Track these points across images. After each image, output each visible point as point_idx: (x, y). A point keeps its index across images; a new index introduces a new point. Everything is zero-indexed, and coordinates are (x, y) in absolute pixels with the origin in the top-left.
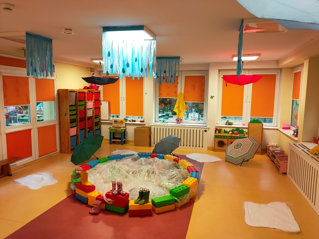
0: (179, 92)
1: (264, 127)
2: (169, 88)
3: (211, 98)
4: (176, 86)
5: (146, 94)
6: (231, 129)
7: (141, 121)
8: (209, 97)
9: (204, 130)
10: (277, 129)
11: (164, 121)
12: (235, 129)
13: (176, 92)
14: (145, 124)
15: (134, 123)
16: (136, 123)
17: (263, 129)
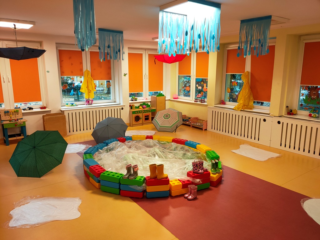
0: (84, 70)
1: (166, 99)
2: (72, 64)
3: (124, 76)
4: (81, 63)
5: (48, 72)
6: (138, 105)
7: (41, 108)
8: (123, 75)
9: (121, 108)
10: (169, 100)
11: (72, 104)
12: (142, 104)
13: (81, 70)
14: (51, 111)
15: (31, 111)
16: (34, 110)
17: (165, 100)
